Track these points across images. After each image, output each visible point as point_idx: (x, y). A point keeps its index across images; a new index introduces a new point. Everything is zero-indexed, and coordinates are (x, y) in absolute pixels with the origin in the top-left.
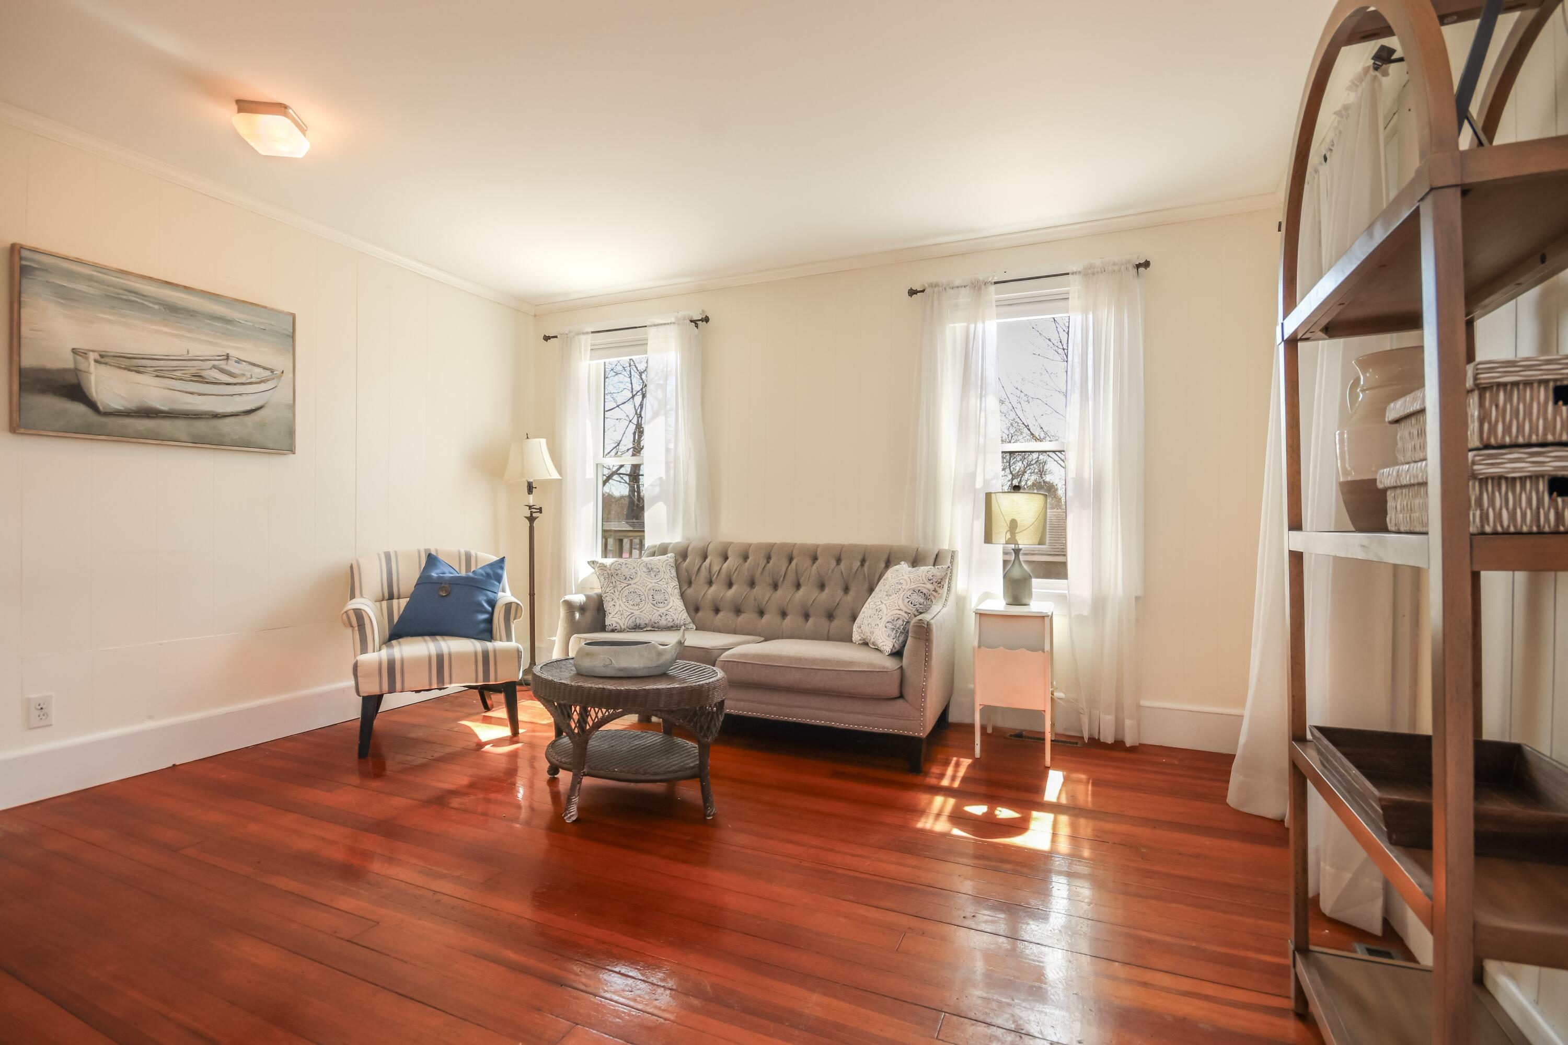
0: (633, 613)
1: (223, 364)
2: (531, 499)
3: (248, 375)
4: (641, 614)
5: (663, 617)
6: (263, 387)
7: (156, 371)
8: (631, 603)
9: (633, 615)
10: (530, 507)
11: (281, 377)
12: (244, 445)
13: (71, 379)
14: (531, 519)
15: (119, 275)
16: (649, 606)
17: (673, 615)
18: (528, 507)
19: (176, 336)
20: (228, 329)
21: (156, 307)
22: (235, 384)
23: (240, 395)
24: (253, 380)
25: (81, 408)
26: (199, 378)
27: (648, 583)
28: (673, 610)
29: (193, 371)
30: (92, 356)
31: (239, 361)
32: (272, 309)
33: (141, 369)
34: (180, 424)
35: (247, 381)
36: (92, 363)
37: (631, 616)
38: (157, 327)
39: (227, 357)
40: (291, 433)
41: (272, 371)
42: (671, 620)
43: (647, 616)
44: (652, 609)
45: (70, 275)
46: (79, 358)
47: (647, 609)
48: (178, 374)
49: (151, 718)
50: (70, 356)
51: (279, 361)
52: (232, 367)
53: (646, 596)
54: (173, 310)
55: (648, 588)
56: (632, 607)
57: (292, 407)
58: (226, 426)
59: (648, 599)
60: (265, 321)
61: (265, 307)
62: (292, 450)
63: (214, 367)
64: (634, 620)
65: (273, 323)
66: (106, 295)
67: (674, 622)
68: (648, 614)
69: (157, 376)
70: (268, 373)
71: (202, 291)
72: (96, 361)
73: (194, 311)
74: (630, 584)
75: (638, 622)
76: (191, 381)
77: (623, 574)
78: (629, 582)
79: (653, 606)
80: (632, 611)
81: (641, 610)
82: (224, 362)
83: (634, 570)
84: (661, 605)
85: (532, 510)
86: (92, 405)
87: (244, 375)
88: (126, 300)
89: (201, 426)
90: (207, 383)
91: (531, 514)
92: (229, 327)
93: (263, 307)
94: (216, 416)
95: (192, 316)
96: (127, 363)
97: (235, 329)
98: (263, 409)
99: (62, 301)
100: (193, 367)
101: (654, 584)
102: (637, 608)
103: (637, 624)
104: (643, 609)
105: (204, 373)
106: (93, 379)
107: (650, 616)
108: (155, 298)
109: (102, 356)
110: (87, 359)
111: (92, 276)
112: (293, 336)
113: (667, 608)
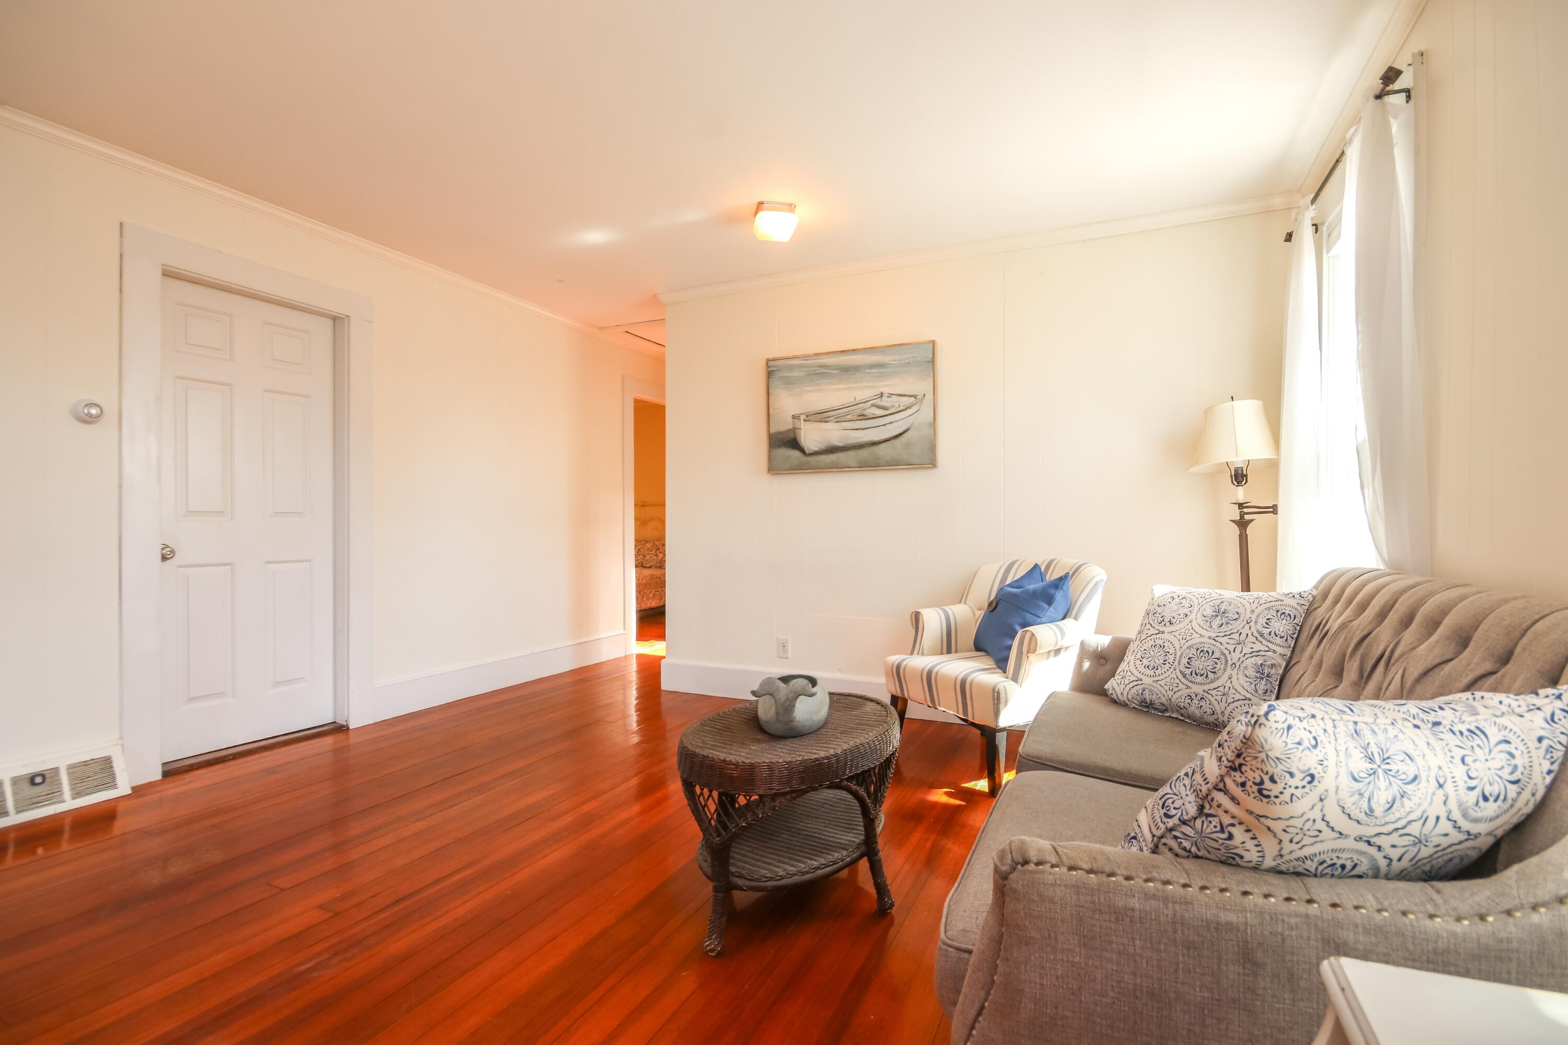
0: (1141, 680)
1: (878, 402)
2: (1240, 494)
3: (897, 405)
4: (1155, 684)
5: (1195, 701)
6: (909, 412)
7: (836, 418)
8: (1145, 662)
9: (1139, 682)
10: (1241, 506)
11: (923, 400)
12: (894, 464)
13: (791, 435)
14: (1242, 524)
15: (814, 358)
16: (1174, 675)
17: (1215, 703)
18: (1237, 506)
19: (847, 389)
20: (881, 372)
21: (836, 372)
22: (887, 415)
23: (891, 423)
24: (901, 408)
25: (796, 453)
26: (863, 417)
27: (1195, 635)
28: (1219, 693)
29: (859, 412)
30: (803, 417)
31: (890, 395)
32: (915, 343)
33: (828, 419)
34: (851, 454)
35: (896, 411)
36: (802, 421)
37: (1135, 683)
38: (835, 387)
39: (882, 394)
40: (932, 448)
41: (915, 396)
42: (1209, 711)
43: (1164, 692)
44: (1177, 681)
45: (791, 368)
46: (796, 420)
47: (1168, 679)
48: (849, 417)
49: (840, 671)
50: (790, 420)
51: (919, 386)
52: (885, 402)
53: (1178, 656)
54: (847, 371)
55: (1190, 643)
56: (1142, 670)
57: (933, 424)
58: (881, 450)
59: (1179, 663)
60: (909, 355)
61: (910, 344)
62: (933, 464)
63: (873, 405)
64: (1140, 692)
65: (915, 355)
66: (809, 374)
67: (1215, 717)
68: (1167, 688)
69: (837, 422)
70: (912, 399)
71: (864, 349)
72: (804, 420)
73: (859, 366)
74: (1163, 632)
75: (1147, 696)
76: (858, 420)
77: (1164, 614)
78: (1161, 629)
79: (1180, 677)
80: (1140, 676)
81: (1156, 679)
82: (880, 399)
83: (1187, 611)
84: (1199, 679)
85: (1246, 510)
86: (802, 450)
87: (893, 406)
88: (819, 373)
89: (864, 453)
90: (868, 419)
91: (1242, 516)
92: (882, 370)
93: (907, 344)
94: (874, 444)
95: (857, 370)
96: (818, 417)
97: (886, 370)
98: (909, 431)
99: (787, 386)
100: (858, 410)
101: (1206, 640)
102: (1152, 673)
103: (1145, 699)
104: (1159, 678)
105: (866, 412)
106: (802, 432)
107: (1170, 693)
108: (835, 366)
109: (807, 416)
110: (799, 420)
111: (801, 364)
112: (933, 362)
113: (1206, 687)
